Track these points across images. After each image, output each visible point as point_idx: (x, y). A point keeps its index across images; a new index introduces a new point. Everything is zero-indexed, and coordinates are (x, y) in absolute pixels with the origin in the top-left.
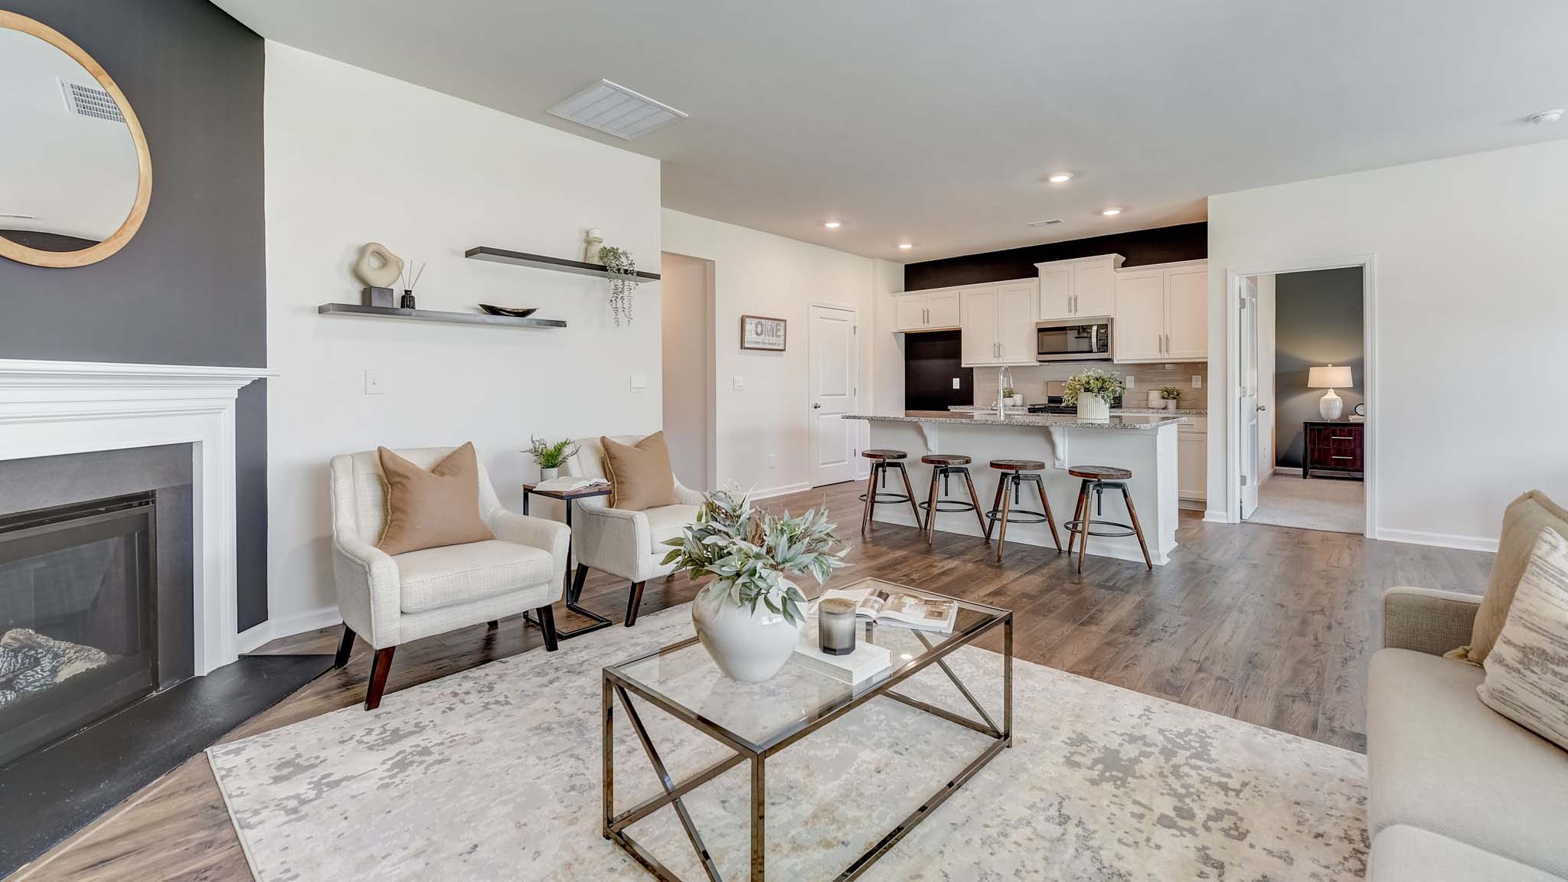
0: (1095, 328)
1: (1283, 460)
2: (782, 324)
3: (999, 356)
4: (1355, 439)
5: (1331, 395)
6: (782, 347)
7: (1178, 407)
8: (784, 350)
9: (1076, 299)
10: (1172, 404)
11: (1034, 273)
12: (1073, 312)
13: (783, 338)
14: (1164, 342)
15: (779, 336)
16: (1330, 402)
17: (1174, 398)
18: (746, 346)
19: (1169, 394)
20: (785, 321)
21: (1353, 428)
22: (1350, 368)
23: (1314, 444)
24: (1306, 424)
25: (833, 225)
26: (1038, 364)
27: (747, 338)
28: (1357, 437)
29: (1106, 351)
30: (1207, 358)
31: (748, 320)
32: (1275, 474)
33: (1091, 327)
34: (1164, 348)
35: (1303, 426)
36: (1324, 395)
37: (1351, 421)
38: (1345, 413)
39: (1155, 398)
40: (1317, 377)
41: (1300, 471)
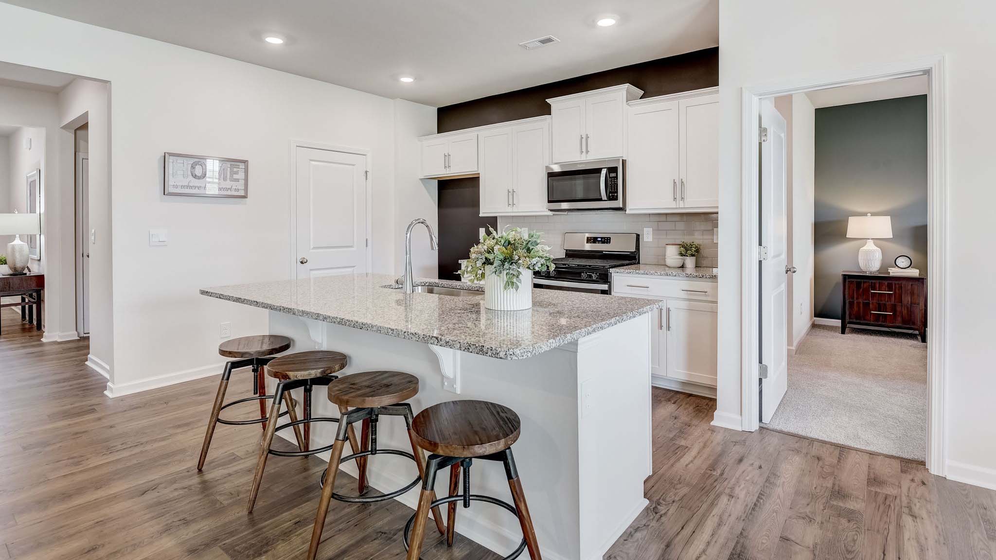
0: (604, 172)
1: (821, 311)
2: (242, 166)
3: (513, 204)
4: (895, 292)
5: (870, 246)
6: (242, 193)
7: (697, 266)
8: (245, 197)
9: (587, 137)
10: (690, 262)
11: (546, 110)
12: (584, 153)
13: (242, 182)
14: (679, 188)
15: (237, 180)
16: (868, 252)
17: (692, 255)
18: (171, 190)
19: (687, 250)
20: (245, 162)
21: (894, 282)
22: (889, 217)
23: (853, 298)
24: (846, 277)
25: (275, 41)
26: (551, 213)
27: (171, 181)
28: (897, 291)
29: (616, 198)
30: (717, 207)
31: (170, 160)
32: (814, 326)
33: (598, 171)
34: (678, 196)
35: (841, 279)
36: (863, 247)
37: (891, 274)
38: (884, 267)
39: (672, 255)
40: (855, 227)
41: (838, 323)
